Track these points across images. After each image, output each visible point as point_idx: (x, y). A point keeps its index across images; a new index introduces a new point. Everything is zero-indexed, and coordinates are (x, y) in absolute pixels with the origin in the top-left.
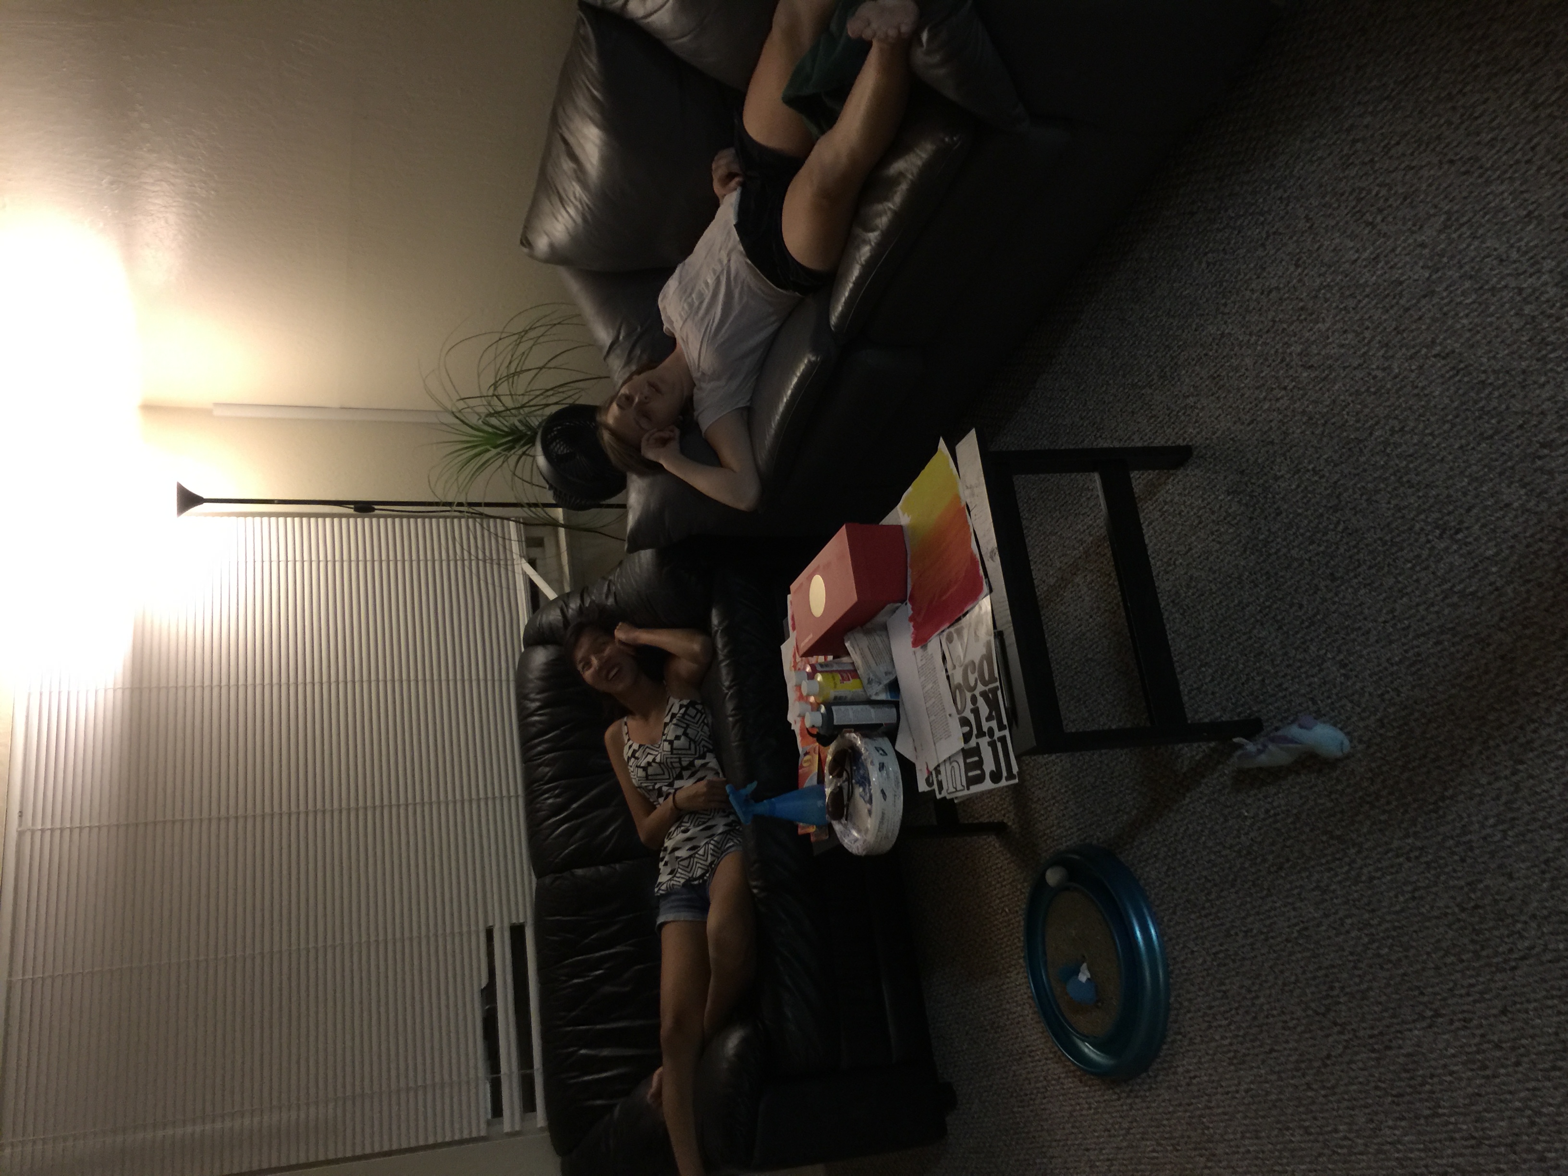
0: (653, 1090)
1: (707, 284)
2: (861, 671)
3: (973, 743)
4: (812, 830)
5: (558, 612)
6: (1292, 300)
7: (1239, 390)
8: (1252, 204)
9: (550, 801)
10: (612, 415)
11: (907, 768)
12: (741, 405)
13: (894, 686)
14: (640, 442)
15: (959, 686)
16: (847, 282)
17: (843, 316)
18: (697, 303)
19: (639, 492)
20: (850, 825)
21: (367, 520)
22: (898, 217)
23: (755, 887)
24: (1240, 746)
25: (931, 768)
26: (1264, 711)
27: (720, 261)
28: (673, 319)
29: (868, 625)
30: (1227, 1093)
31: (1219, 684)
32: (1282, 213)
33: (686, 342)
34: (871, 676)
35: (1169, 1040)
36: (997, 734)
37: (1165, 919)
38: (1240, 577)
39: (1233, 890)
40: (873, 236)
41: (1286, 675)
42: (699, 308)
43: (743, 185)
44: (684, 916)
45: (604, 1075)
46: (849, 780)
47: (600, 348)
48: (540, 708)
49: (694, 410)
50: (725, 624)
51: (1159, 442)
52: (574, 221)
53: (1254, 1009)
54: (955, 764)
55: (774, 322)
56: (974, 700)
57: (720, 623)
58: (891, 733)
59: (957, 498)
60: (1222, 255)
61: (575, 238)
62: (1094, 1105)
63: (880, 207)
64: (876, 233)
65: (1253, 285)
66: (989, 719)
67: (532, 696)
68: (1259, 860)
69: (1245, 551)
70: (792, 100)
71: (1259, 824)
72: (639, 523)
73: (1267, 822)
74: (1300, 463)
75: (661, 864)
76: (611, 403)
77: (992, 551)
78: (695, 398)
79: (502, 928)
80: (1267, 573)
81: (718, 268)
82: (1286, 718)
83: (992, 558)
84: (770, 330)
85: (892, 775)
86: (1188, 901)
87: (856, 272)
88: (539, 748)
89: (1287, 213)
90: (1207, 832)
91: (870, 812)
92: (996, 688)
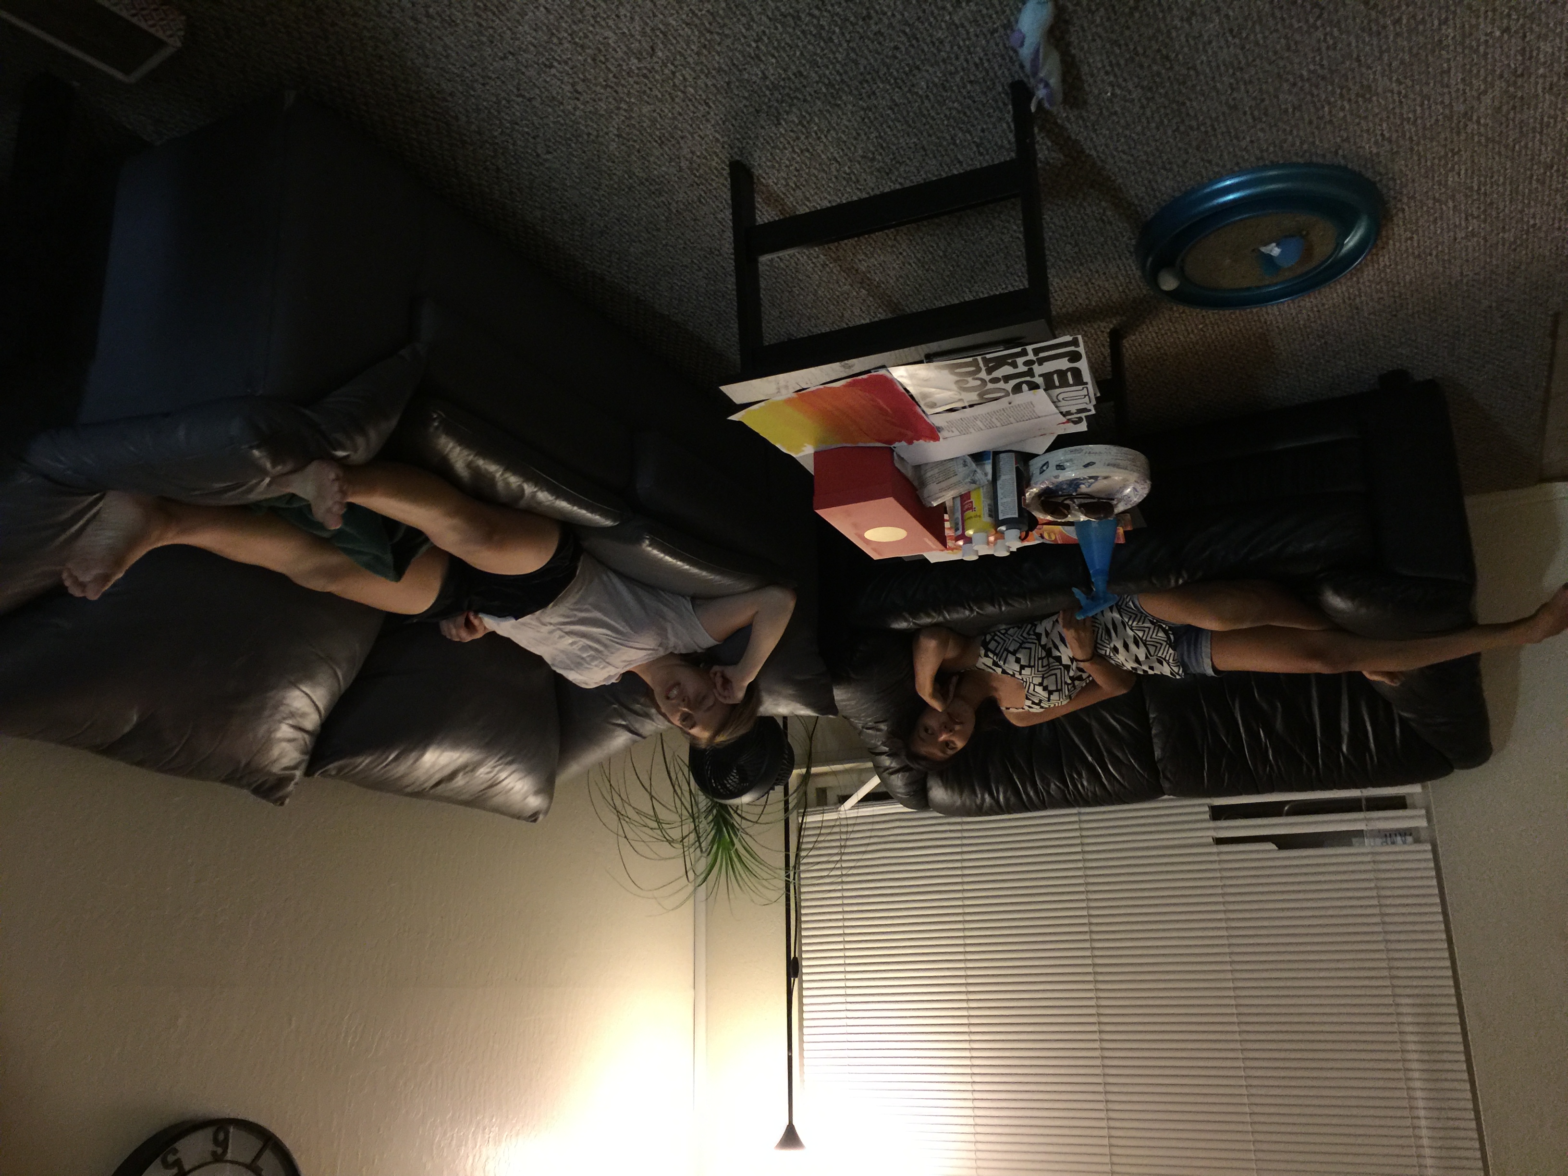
0: (1386, 681)
1: (572, 644)
2: (962, 490)
3: (1039, 380)
4: (1121, 530)
5: (893, 777)
6: (585, 70)
7: (675, 118)
8: (489, 112)
9: (1085, 783)
10: (701, 734)
11: (1062, 442)
12: (690, 607)
13: (978, 457)
14: (728, 705)
15: (981, 395)
16: (571, 512)
17: (604, 514)
18: (592, 653)
19: (777, 705)
20: (1119, 496)
21: (804, 963)
22: (510, 466)
23: (1177, 581)
24: (1040, 104)
25: (1064, 420)
26: (1002, 80)
27: (551, 632)
28: (606, 675)
29: (916, 484)
30: (1401, 102)
31: (973, 126)
32: (499, 83)
33: (630, 662)
34: (969, 480)
35: (1343, 162)
36: (1031, 356)
37: (1216, 169)
38: (863, 109)
39: (1188, 104)
40: (528, 489)
41: (967, 60)
42: (596, 650)
43: (476, 613)
44: (1206, 648)
45: (1369, 728)
46: (1071, 498)
47: (634, 742)
48: (991, 794)
49: (696, 652)
50: (907, 616)
51: (727, 195)
52: (514, 772)
53: (1314, 80)
54: (1060, 397)
55: (608, 577)
56: (995, 380)
57: (906, 620)
58: (1025, 458)
59: (789, 401)
60: (538, 140)
61: (530, 772)
62: (1409, 234)
63: (500, 485)
64: (526, 486)
65: (570, 107)
66: (1014, 365)
67: (978, 801)
68: (1158, 80)
69: (838, 106)
70: (398, 572)
71: (1120, 80)
72: (808, 705)
73: (1119, 73)
74: (750, 56)
75: (1151, 672)
76: (689, 734)
77: (844, 366)
78: (684, 651)
79: (1215, 829)
80: (861, 83)
81: (558, 633)
82: (1011, 58)
83: (850, 367)
84: (616, 580)
85: (1069, 457)
86: (1198, 148)
87: (563, 504)
88: (1032, 793)
89: (498, 78)
90: (1127, 132)
91: (1106, 478)
92: (984, 359)
